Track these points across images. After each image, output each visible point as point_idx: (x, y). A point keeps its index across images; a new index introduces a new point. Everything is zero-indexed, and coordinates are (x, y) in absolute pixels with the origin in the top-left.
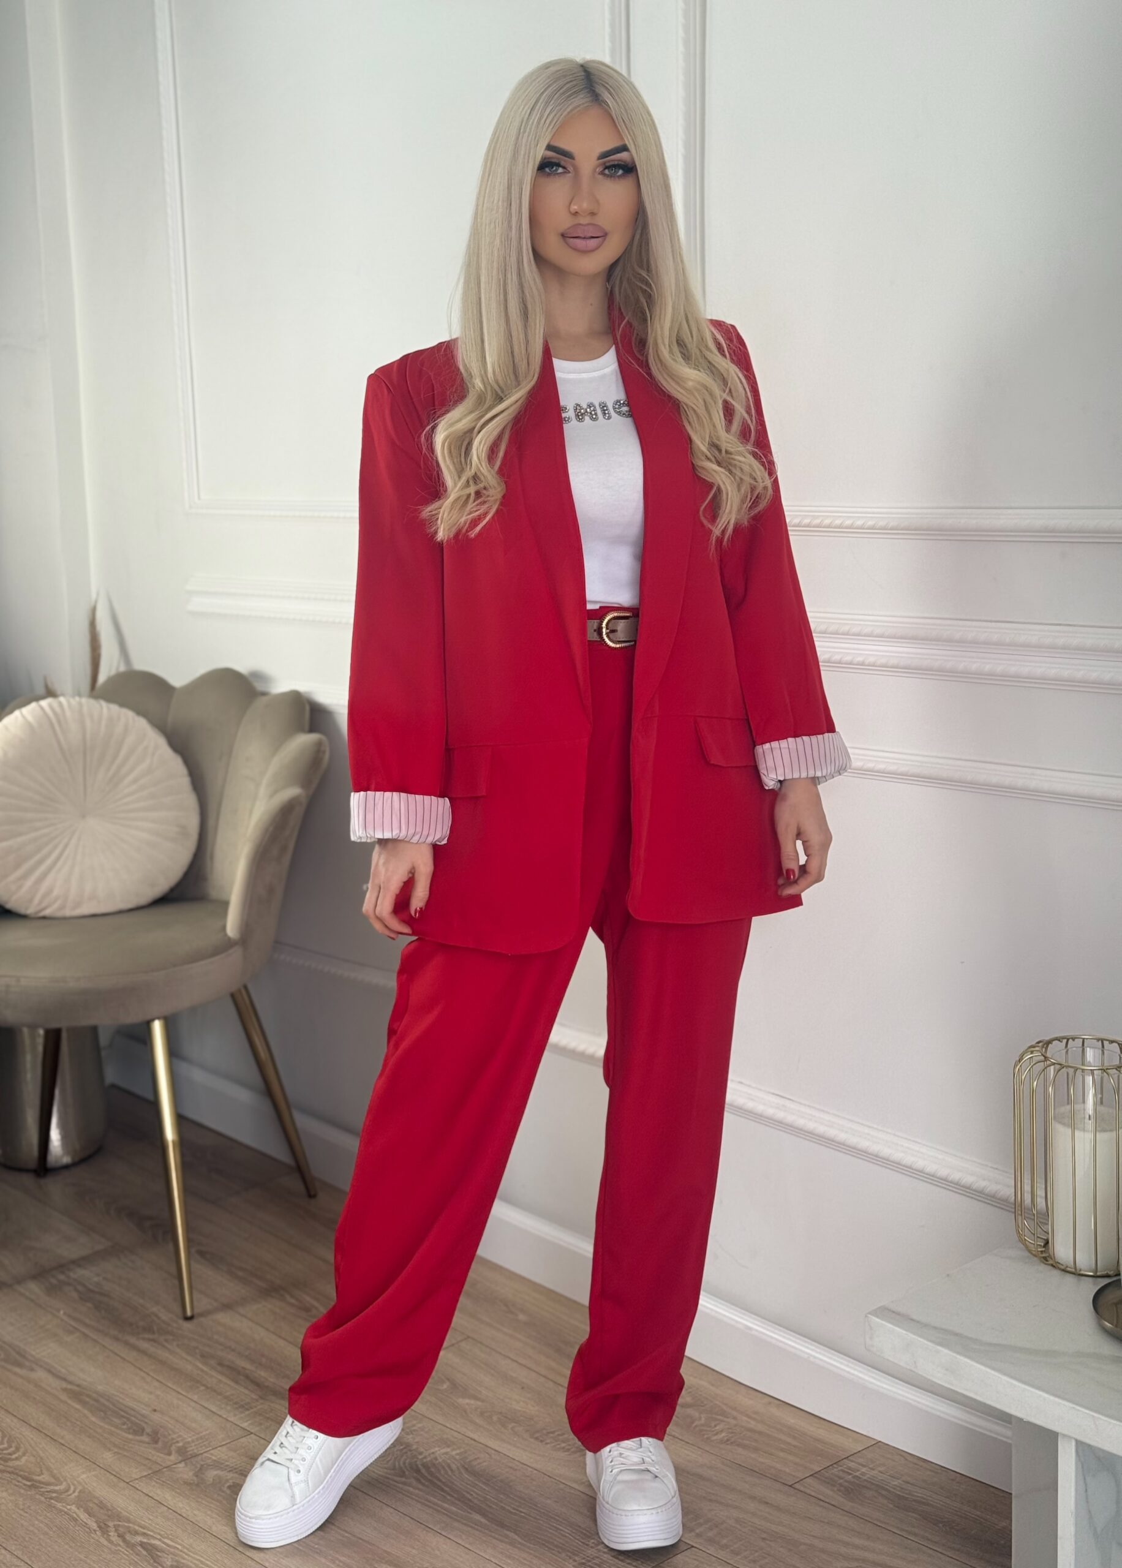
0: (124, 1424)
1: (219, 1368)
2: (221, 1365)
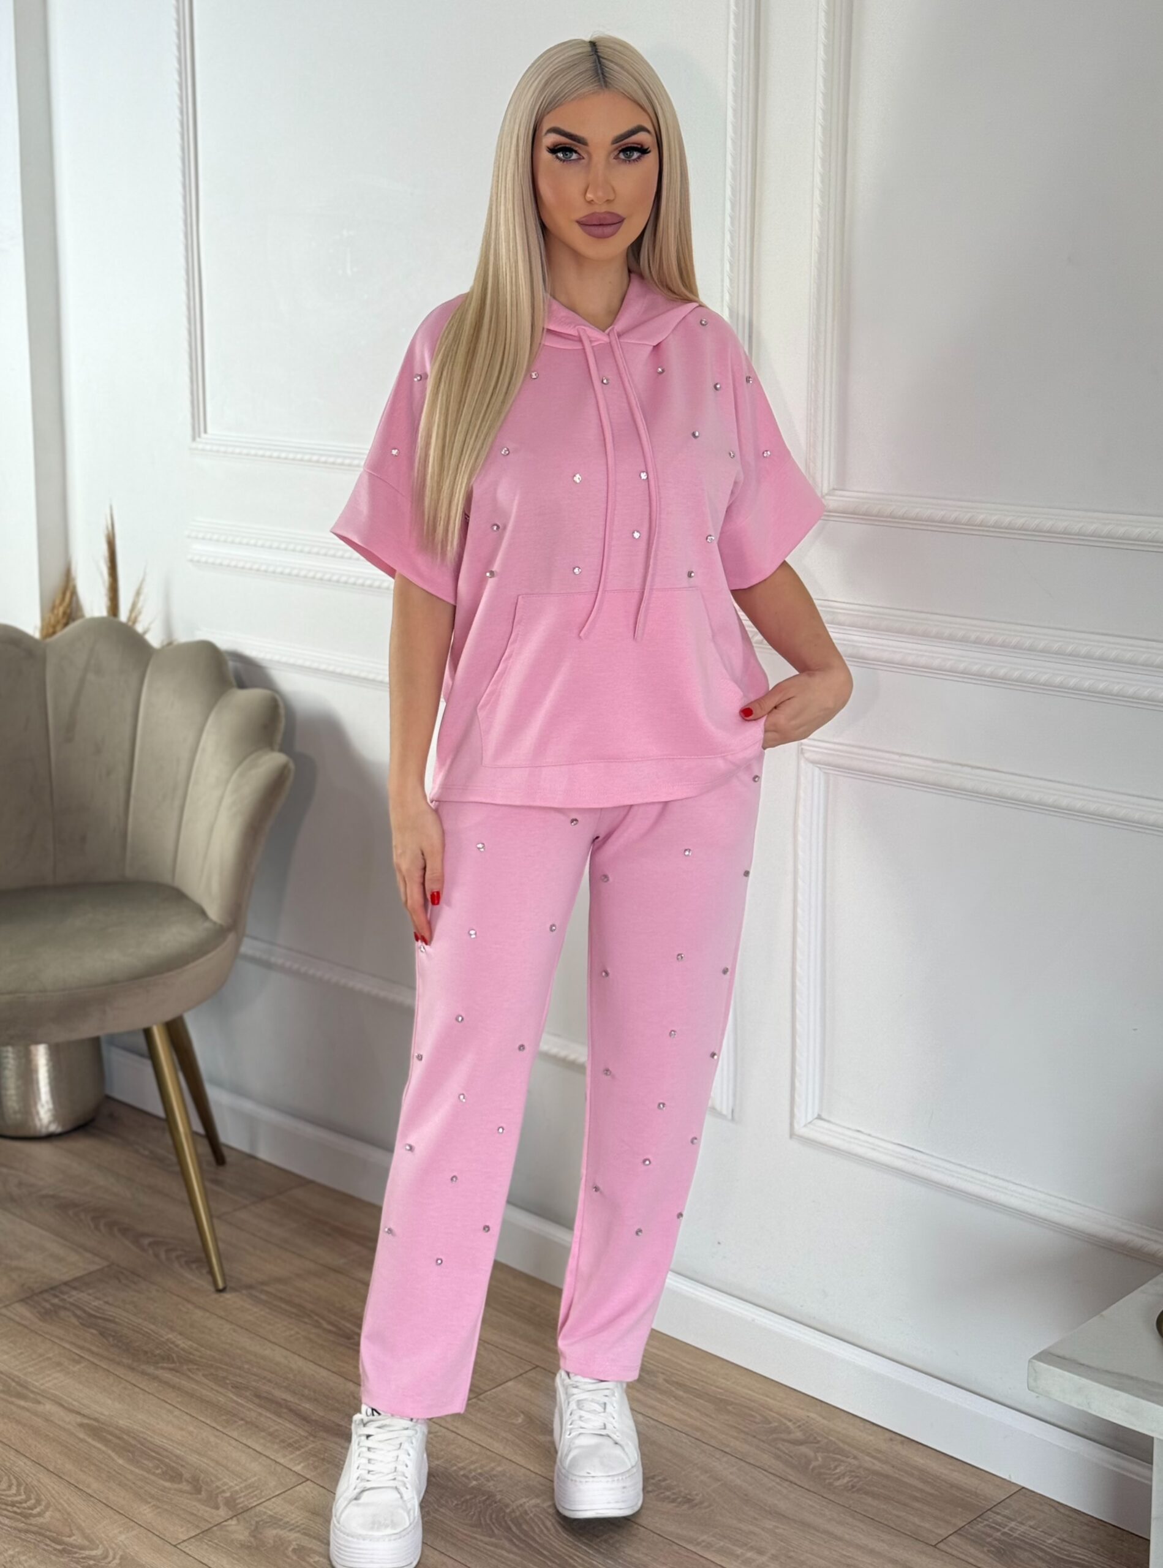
0: (157, 1467)
1: (257, 1401)
2: (258, 1396)
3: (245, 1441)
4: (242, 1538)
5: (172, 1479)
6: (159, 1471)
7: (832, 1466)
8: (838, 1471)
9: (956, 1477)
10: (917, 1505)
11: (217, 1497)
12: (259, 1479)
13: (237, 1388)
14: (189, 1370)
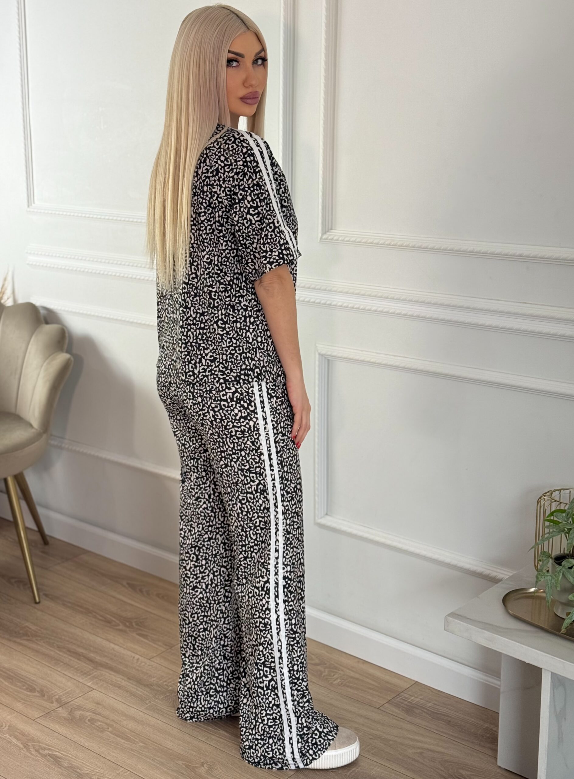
0: (24, 686)
1: (68, 653)
2: (69, 651)
3: (63, 672)
4: (64, 715)
5: (31, 691)
6: (25, 688)
7: (332, 674)
8: (335, 677)
9: (387, 678)
10: (371, 691)
11: (52, 698)
12: (71, 690)
13: (59, 647)
14: (37, 640)
